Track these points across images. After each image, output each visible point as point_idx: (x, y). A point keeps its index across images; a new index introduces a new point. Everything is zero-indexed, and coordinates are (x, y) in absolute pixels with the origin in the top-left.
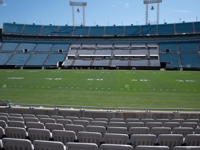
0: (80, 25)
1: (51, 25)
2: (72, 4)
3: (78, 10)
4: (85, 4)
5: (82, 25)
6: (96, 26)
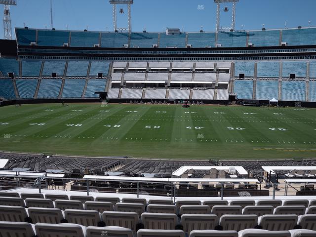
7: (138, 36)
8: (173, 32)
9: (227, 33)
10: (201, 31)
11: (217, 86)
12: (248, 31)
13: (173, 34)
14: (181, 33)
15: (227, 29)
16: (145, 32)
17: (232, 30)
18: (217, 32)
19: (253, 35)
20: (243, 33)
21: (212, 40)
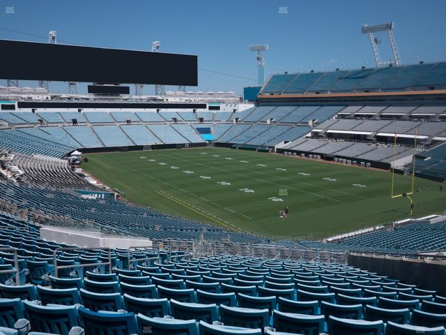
0: (388, 66)
1: (338, 69)
2: (365, 31)
3: (376, 40)
4: (389, 27)
5: (391, 65)
6: (418, 63)
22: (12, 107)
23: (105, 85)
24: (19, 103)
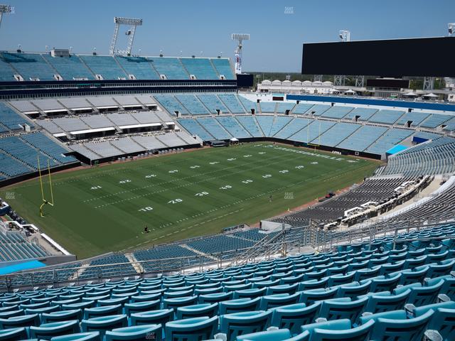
7: (14, 58)
8: (61, 54)
9: (126, 58)
10: (95, 54)
11: (167, 127)
12: (146, 57)
13: (62, 56)
14: (70, 56)
15: (125, 53)
16: (19, 51)
17: (129, 55)
18: (113, 56)
19: (151, 61)
20: (142, 58)
21: (118, 68)
22: (281, 99)
23: (384, 78)
24: (287, 96)
